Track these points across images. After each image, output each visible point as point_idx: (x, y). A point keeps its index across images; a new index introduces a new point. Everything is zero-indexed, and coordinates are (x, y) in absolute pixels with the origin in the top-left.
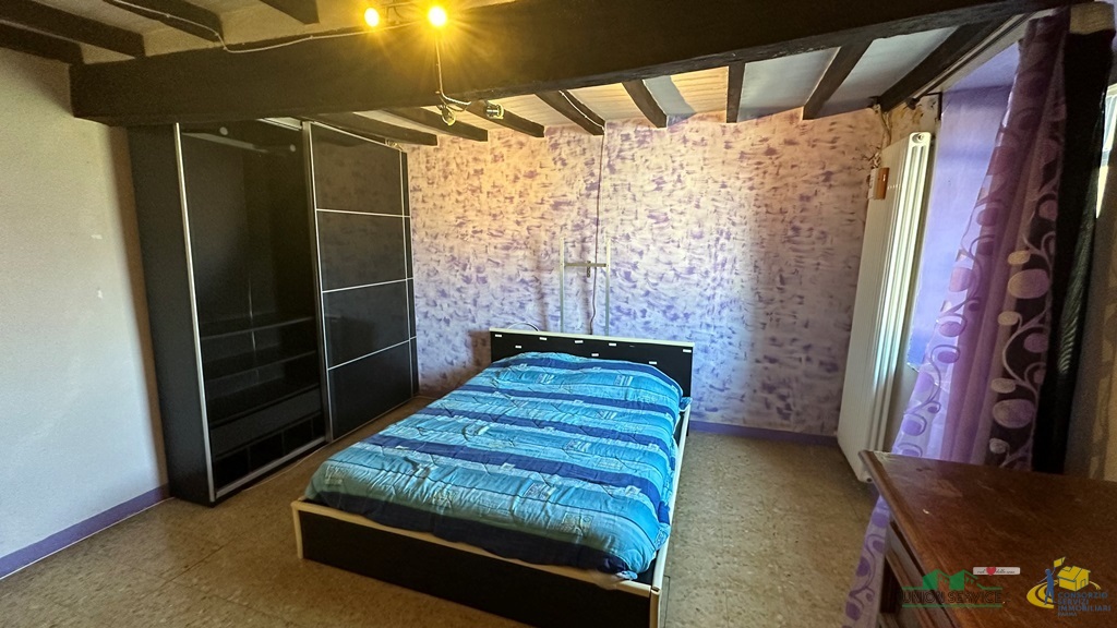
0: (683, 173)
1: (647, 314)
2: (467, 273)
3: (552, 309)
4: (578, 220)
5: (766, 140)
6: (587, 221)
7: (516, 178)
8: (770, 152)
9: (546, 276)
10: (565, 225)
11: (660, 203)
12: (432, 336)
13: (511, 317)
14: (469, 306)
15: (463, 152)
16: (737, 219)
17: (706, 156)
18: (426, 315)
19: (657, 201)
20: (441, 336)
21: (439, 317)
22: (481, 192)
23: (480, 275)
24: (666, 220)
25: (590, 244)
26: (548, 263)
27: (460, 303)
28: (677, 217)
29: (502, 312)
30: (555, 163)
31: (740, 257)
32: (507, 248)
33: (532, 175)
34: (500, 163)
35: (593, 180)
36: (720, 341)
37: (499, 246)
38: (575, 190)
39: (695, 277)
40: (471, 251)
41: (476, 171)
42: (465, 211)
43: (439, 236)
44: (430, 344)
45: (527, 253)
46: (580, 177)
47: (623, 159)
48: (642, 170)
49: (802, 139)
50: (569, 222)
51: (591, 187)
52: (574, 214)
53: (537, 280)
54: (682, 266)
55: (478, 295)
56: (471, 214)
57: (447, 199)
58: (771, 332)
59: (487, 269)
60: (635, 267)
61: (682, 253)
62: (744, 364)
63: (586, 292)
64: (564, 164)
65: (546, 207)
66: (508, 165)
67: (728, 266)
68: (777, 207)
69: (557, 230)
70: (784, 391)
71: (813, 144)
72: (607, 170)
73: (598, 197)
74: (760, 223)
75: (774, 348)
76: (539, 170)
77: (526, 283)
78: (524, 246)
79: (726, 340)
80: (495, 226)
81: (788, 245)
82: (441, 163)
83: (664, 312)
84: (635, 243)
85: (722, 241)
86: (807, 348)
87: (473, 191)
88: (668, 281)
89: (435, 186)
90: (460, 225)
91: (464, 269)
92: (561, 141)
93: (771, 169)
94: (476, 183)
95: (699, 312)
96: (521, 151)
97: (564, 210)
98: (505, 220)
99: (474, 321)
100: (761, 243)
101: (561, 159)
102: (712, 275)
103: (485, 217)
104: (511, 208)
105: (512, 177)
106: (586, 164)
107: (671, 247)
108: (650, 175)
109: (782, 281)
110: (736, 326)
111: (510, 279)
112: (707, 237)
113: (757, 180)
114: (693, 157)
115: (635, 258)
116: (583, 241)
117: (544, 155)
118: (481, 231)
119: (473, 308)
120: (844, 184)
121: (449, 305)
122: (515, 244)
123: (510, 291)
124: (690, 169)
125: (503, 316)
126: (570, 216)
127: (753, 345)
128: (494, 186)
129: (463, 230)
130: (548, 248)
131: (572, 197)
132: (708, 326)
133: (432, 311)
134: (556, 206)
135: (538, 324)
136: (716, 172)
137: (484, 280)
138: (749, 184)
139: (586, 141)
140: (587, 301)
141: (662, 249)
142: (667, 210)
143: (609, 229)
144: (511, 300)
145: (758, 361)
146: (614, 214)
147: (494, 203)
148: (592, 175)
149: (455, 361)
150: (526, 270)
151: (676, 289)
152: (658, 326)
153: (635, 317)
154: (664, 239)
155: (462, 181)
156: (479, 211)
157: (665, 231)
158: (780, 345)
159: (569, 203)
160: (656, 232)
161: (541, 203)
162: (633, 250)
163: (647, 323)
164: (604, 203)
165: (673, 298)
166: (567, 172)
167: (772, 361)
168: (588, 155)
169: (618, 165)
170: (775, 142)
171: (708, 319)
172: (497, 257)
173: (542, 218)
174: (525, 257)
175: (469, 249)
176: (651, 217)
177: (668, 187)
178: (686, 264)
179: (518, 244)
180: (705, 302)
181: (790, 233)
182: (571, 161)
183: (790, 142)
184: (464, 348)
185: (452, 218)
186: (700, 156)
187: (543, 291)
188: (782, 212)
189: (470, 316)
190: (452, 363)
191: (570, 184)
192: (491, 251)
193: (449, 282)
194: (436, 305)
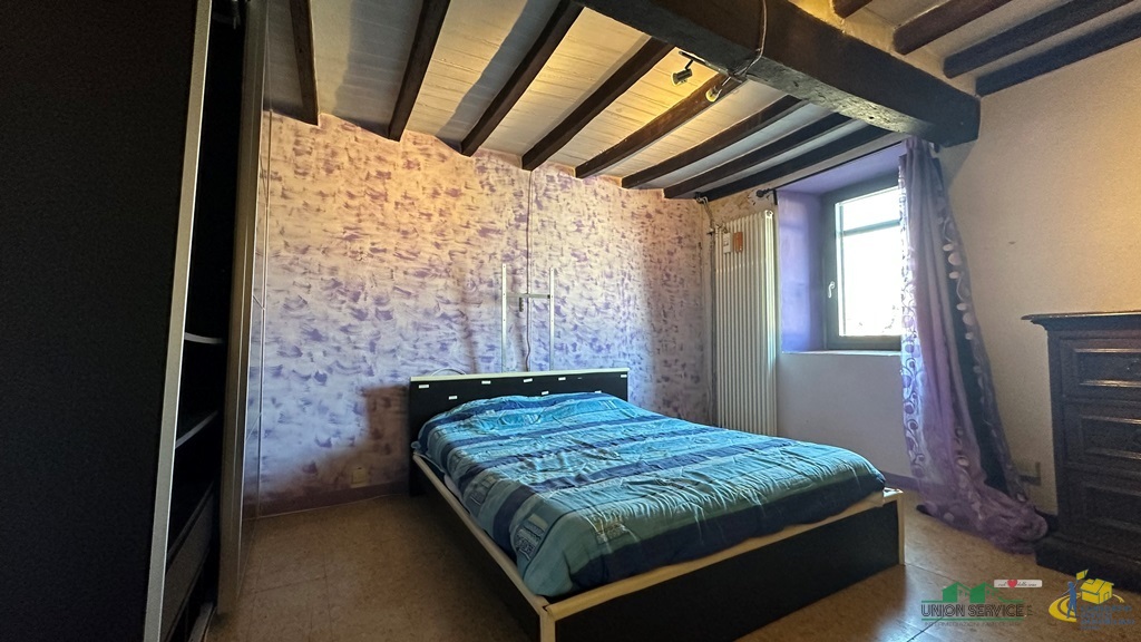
0: (596, 220)
1: (578, 347)
2: (360, 304)
3: (481, 349)
4: (508, 249)
5: (645, 206)
6: (518, 252)
7: (435, 194)
8: (649, 216)
9: (473, 310)
10: (494, 254)
11: (580, 243)
12: (290, 405)
13: (428, 363)
14: (363, 353)
15: (360, 146)
16: (633, 264)
17: (611, 209)
18: (277, 372)
19: (577, 240)
20: (308, 403)
21: (307, 373)
22: (386, 200)
23: (381, 308)
24: (586, 259)
25: (521, 277)
26: (476, 295)
27: (347, 349)
28: (593, 258)
29: (416, 356)
30: (483, 187)
31: (638, 295)
32: (422, 274)
33: (455, 194)
34: (415, 172)
35: (523, 212)
36: (634, 367)
37: (410, 271)
38: (504, 219)
39: (611, 312)
40: (367, 275)
41: (380, 174)
42: (360, 221)
43: (312, 250)
44: (283, 419)
45: (450, 282)
46: (509, 207)
47: (549, 198)
48: (565, 211)
49: (665, 211)
50: (498, 252)
51: (520, 219)
52: (504, 243)
53: (463, 315)
54: (600, 301)
55: (377, 336)
56: (368, 227)
57: (330, 200)
58: (663, 356)
59: (393, 301)
60: (563, 301)
61: (599, 289)
62: (650, 385)
63: (519, 328)
64: (492, 190)
65: (472, 231)
66: (426, 176)
67: (632, 302)
68: (656, 257)
69: (486, 259)
70: (675, 404)
71: (671, 215)
72: (535, 205)
73: (527, 230)
74: (648, 268)
75: (666, 369)
76: (463, 190)
77: (449, 319)
78: (444, 274)
79: (637, 366)
80: (405, 246)
81: (666, 287)
82: (322, 151)
83: (591, 345)
84: (562, 278)
85: (626, 281)
86: (684, 366)
87: (374, 198)
88: (591, 316)
89: (309, 178)
90: (351, 239)
91: (355, 298)
92: (489, 166)
93: (650, 229)
94: (379, 188)
95: (617, 342)
96: (442, 165)
97: (492, 238)
98: (419, 239)
99: (370, 373)
100: (649, 285)
101: (488, 184)
102: (622, 309)
103: (392, 233)
104: (428, 227)
105: (430, 191)
106: (515, 195)
107: (591, 284)
108: (572, 218)
109: (665, 316)
110: (643, 353)
111: (427, 313)
112: (615, 277)
113: (643, 236)
114: (601, 208)
115: (563, 293)
116: (514, 272)
117: (471, 176)
118: (385, 251)
119: (368, 355)
120: (688, 247)
121: (325, 353)
122: (433, 271)
123: (427, 329)
124: (601, 218)
125: (417, 362)
126: (499, 245)
127: (654, 368)
128: (405, 197)
129: (356, 246)
130: (475, 278)
131: (501, 225)
132: (624, 354)
133: (290, 364)
134: (484, 232)
135: (464, 368)
136: (618, 224)
137: (388, 316)
138: (638, 237)
139: (514, 172)
140: (521, 337)
141: (584, 285)
142: (586, 250)
143: (539, 262)
144: (428, 341)
145: (659, 382)
146: (542, 248)
147: (405, 218)
148: (521, 207)
149: (333, 440)
150: (448, 302)
151: (598, 322)
152: (587, 359)
153: (567, 352)
154: (584, 276)
155: (356, 181)
156: (383, 224)
157: (585, 269)
158: (670, 366)
159: (498, 232)
160: (579, 269)
161: (467, 227)
162: (561, 285)
163: (578, 356)
164: (534, 236)
165: (597, 332)
166: (495, 198)
167: (667, 379)
168: (516, 186)
169: (545, 202)
170: (651, 209)
171: (624, 349)
172: (408, 285)
173: (467, 243)
174: (446, 287)
175: (363, 272)
176: (574, 255)
177: (586, 230)
178: (603, 300)
179: (437, 270)
180: (620, 334)
181: (665, 278)
182: (499, 188)
183: (659, 212)
184: (353, 416)
185: (338, 227)
186: (607, 209)
187: (472, 328)
188: (659, 261)
189: (364, 367)
190: (328, 444)
191: (497, 211)
192: (399, 276)
193: (326, 318)
194: (299, 354)
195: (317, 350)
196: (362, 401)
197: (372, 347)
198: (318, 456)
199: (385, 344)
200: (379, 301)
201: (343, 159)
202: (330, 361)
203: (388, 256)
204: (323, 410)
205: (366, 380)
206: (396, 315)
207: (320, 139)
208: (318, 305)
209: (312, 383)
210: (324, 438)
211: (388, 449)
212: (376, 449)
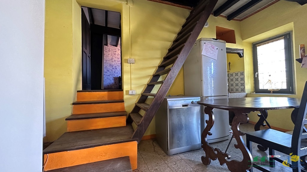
2: (113, 67)
12: (106, 78)
15: (113, 48)
18: (105, 75)
42: (113, 57)
43: (107, 61)
44: (105, 80)
57: (109, 55)
94: (115, 53)
129: (112, 60)
155: (112, 52)
175: (113, 63)
185: (110, 58)
192: (118, 64)
193: (109, 69)
194: (106, 72)
195: (108, 72)
196: (114, 79)
197: (115, 72)
198: (109, 84)
199: (116, 72)
200: (115, 67)
201: (111, 50)
202: (110, 74)
203: (116, 61)
204: (109, 79)
205: (114, 76)
206: (117, 69)
207: (108, 48)
208: (108, 67)
209: (108, 76)
210: (109, 82)
211: (117, 84)
212: (115, 84)
